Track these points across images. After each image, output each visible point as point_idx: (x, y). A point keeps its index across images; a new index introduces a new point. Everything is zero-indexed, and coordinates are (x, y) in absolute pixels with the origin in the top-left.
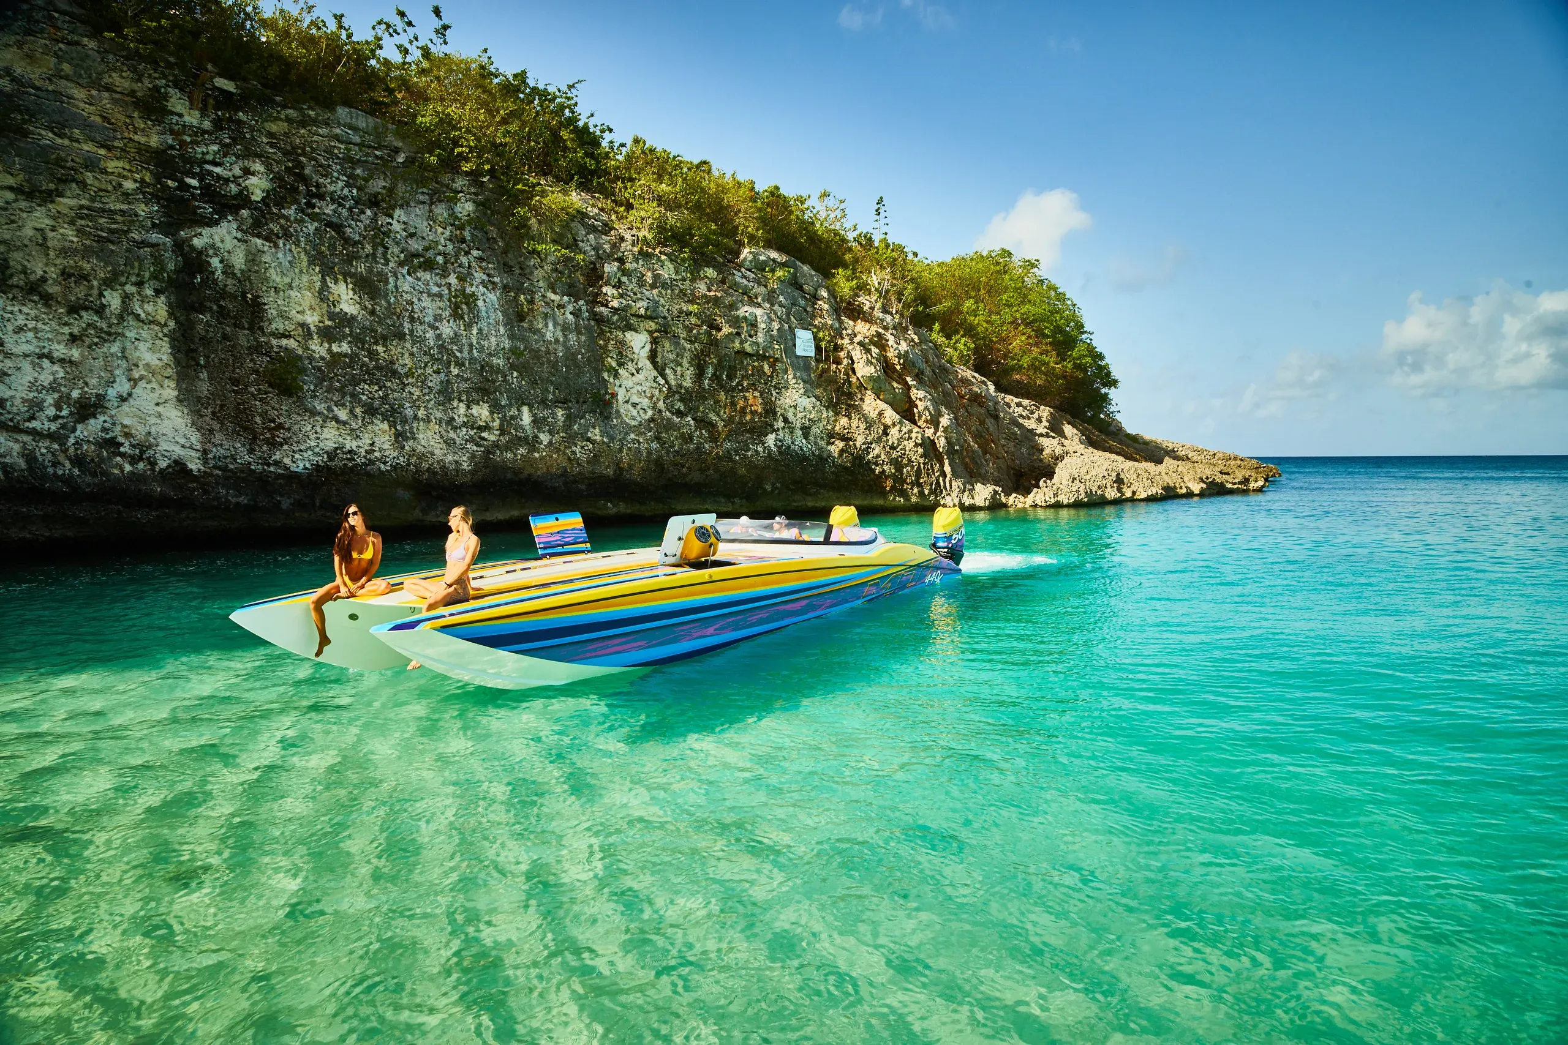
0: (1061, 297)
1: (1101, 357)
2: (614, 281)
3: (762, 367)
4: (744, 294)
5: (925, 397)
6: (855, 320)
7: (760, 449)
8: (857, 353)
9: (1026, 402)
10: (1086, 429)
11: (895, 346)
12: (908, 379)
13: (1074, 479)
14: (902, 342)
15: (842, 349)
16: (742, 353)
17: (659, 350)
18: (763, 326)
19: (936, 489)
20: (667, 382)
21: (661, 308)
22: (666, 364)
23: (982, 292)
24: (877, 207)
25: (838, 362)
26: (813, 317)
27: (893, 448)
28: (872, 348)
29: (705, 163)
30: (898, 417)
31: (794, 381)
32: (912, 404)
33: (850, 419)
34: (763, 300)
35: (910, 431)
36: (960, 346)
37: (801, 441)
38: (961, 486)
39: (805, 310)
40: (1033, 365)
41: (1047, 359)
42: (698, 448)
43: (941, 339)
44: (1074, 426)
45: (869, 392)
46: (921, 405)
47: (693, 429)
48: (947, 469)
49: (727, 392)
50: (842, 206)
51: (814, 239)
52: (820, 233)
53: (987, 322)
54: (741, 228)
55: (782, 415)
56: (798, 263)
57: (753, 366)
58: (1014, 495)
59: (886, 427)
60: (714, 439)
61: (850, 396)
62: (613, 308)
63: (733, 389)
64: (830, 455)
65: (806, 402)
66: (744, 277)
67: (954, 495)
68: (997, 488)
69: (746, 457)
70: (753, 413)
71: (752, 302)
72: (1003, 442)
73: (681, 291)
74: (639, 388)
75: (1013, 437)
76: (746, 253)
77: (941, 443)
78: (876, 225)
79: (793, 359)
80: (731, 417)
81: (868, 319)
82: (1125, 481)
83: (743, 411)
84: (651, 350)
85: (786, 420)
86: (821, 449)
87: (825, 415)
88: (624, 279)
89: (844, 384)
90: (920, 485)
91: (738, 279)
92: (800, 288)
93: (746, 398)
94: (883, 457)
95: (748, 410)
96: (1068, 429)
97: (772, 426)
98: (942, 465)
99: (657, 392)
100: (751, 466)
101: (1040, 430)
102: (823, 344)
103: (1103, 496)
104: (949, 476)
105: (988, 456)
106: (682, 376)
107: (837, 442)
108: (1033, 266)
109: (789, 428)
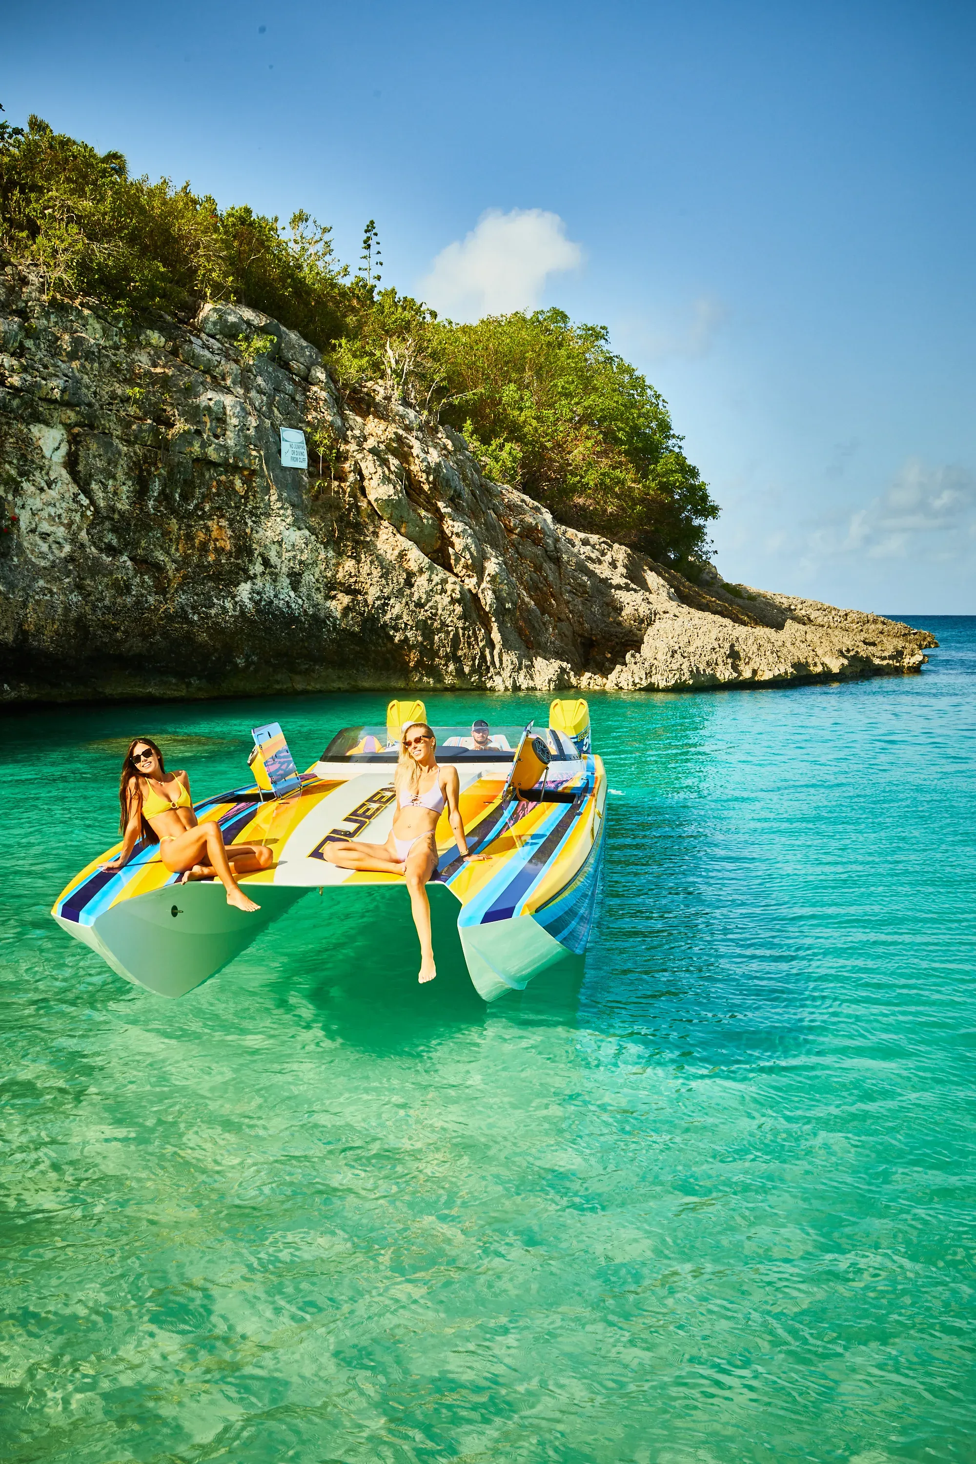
0: (639, 384)
1: (693, 472)
2: (13, 345)
3: (232, 483)
4: (204, 372)
5: (464, 531)
6: (364, 415)
7: (229, 605)
8: (368, 466)
9: (594, 538)
10: (674, 577)
11: (422, 455)
12: (440, 504)
13: (674, 652)
14: (431, 450)
15: (346, 459)
16: (204, 462)
17: (81, 453)
18: (234, 421)
19: (480, 666)
20: (92, 502)
21: (84, 390)
22: (91, 476)
23: (528, 374)
24: (365, 236)
25: (341, 478)
26: (305, 410)
27: (420, 605)
28: (390, 457)
29: (115, 156)
30: (427, 560)
31: (279, 505)
32: (446, 541)
33: (359, 562)
34: (234, 383)
35: (444, 581)
36: (504, 455)
37: (287, 594)
38: (516, 661)
39: (293, 399)
40: (602, 483)
41: (622, 476)
42: (138, 603)
43: (474, 444)
44: (659, 574)
45: (385, 523)
46: (459, 543)
47: (131, 573)
48: (496, 636)
49: (180, 519)
50: (327, 237)
51: (301, 289)
52: (308, 281)
53: (537, 418)
54: (201, 272)
55: (261, 554)
56: (283, 328)
57: (219, 482)
58: (588, 675)
59: (410, 575)
60: (161, 590)
61: (358, 527)
62: (12, 387)
63: (190, 515)
64: (329, 616)
65: (296, 536)
66: (206, 346)
67: (506, 673)
68: (564, 664)
69: (208, 616)
70: (219, 551)
71: (218, 384)
72: (567, 596)
73: (113, 364)
74: (52, 510)
75: (579, 590)
76: (207, 309)
77: (488, 599)
78: (364, 264)
79: (278, 471)
80: (186, 557)
81: (383, 414)
82: (742, 655)
83: (204, 548)
84: (69, 454)
85: (266, 563)
86: (315, 606)
87: (322, 556)
88: (29, 343)
89: (349, 510)
90: (457, 660)
91: (199, 351)
92: (285, 365)
93: (207, 528)
94: (405, 618)
95: (211, 546)
96: (652, 578)
97: (246, 571)
98: (489, 631)
99: (77, 518)
100: (216, 630)
101: (617, 580)
102: (321, 450)
103: (713, 676)
104: (498, 647)
105: (546, 617)
106: (115, 493)
107: (340, 596)
108: (598, 336)
109: (271, 574)
